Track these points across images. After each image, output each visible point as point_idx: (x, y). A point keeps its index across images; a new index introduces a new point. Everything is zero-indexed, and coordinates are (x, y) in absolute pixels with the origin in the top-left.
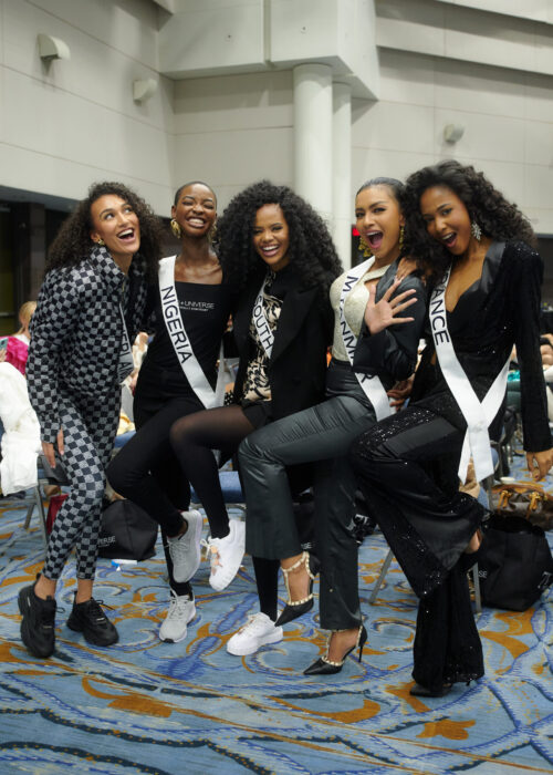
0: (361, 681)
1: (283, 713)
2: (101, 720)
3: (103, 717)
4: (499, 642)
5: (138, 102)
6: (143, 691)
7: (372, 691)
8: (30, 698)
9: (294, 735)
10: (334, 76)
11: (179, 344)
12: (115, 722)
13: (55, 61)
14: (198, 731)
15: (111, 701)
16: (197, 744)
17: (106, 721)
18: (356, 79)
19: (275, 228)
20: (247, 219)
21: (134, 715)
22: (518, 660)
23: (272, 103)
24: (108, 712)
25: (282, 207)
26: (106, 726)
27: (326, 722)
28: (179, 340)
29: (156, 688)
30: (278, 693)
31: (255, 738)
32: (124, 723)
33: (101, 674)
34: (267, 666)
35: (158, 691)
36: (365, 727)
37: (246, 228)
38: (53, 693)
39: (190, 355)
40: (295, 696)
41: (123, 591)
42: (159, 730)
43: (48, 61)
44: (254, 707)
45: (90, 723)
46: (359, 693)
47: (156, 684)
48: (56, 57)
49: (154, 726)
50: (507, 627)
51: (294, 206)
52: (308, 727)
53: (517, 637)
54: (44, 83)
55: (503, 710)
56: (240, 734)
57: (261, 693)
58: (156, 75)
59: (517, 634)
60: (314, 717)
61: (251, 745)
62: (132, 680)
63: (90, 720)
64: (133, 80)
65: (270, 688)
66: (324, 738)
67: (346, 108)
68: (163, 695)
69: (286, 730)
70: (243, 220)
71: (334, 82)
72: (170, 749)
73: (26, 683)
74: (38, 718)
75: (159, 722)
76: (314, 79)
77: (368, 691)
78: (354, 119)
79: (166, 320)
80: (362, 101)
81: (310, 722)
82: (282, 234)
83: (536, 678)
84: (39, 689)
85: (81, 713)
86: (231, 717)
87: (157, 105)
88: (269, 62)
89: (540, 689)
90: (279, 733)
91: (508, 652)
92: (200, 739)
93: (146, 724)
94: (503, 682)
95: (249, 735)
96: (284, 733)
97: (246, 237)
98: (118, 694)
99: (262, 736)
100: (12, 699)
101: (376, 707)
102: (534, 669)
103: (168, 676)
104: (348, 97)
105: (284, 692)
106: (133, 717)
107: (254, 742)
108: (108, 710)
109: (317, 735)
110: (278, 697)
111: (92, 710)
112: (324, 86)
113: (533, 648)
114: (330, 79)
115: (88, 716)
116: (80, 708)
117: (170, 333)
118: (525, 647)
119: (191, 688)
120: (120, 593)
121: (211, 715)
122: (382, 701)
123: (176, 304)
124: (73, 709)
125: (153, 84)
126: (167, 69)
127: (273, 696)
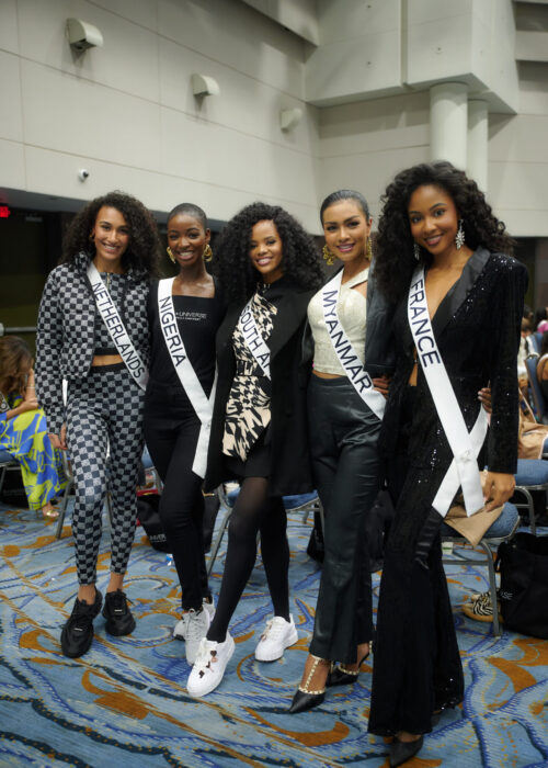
0: (343, 700)
1: (252, 727)
2: (81, 716)
3: (84, 712)
4: (505, 672)
5: (285, 130)
6: (133, 690)
7: (349, 713)
8: (31, 687)
9: (250, 752)
10: (469, 94)
11: (174, 348)
12: (91, 719)
13: (207, 98)
14: (162, 738)
15: (98, 697)
16: (155, 751)
17: (85, 717)
18: (493, 94)
19: (270, 242)
20: (244, 234)
21: (112, 714)
22: (519, 695)
23: (410, 123)
24: (90, 709)
25: (276, 223)
26: (82, 722)
27: (288, 743)
28: (174, 343)
29: (146, 687)
30: (255, 704)
31: (212, 752)
32: (101, 721)
33: (104, 668)
34: (259, 674)
35: (146, 690)
36: (324, 753)
37: (244, 242)
38: (53, 684)
39: (184, 357)
40: (271, 710)
41: (164, 585)
42: (127, 733)
43: (201, 97)
44: (226, 718)
45: (70, 718)
46: (335, 713)
47: (148, 683)
48: (206, 94)
49: (125, 728)
50: (522, 654)
51: (287, 223)
52: (268, 746)
53: (527, 668)
54: (197, 117)
55: (478, 752)
56: (200, 745)
57: (240, 702)
58: (304, 104)
59: (529, 664)
60: (279, 735)
61: (205, 759)
62: (128, 677)
63: (72, 714)
64: (280, 110)
65: (250, 698)
66: (278, 759)
67: (483, 125)
68: (149, 695)
69: (244, 746)
70: (241, 235)
71: (469, 100)
72: (126, 753)
73: (35, 671)
74: (28, 708)
75: (132, 723)
76: (449, 98)
77: (345, 712)
78: (491, 135)
79: (163, 326)
80: (499, 116)
81: (271, 740)
82: (276, 247)
83: (530, 719)
84: (44, 678)
85: (67, 706)
86: (199, 725)
87: (304, 132)
88: (405, 85)
89: (530, 732)
90: (236, 749)
91: (511, 684)
92: (160, 747)
93: (119, 725)
94: (491, 719)
95: (207, 747)
96: (242, 750)
97: (244, 250)
98: (110, 690)
99: (219, 750)
100: (16, 686)
101: (345, 731)
102: (533, 708)
103: (162, 676)
104: (485, 113)
105: (262, 704)
106: (110, 716)
107: (209, 756)
108: (92, 706)
109: (274, 756)
110: (254, 709)
111: (79, 705)
112: (459, 104)
113: (541, 683)
114: (465, 97)
115: (72, 711)
116: (69, 701)
117: (166, 338)
118: (534, 680)
119: (177, 690)
120: (160, 588)
121: (182, 721)
122: (354, 726)
123: (172, 311)
124: (63, 702)
125: (298, 112)
126: (312, 98)
127: (249, 708)
